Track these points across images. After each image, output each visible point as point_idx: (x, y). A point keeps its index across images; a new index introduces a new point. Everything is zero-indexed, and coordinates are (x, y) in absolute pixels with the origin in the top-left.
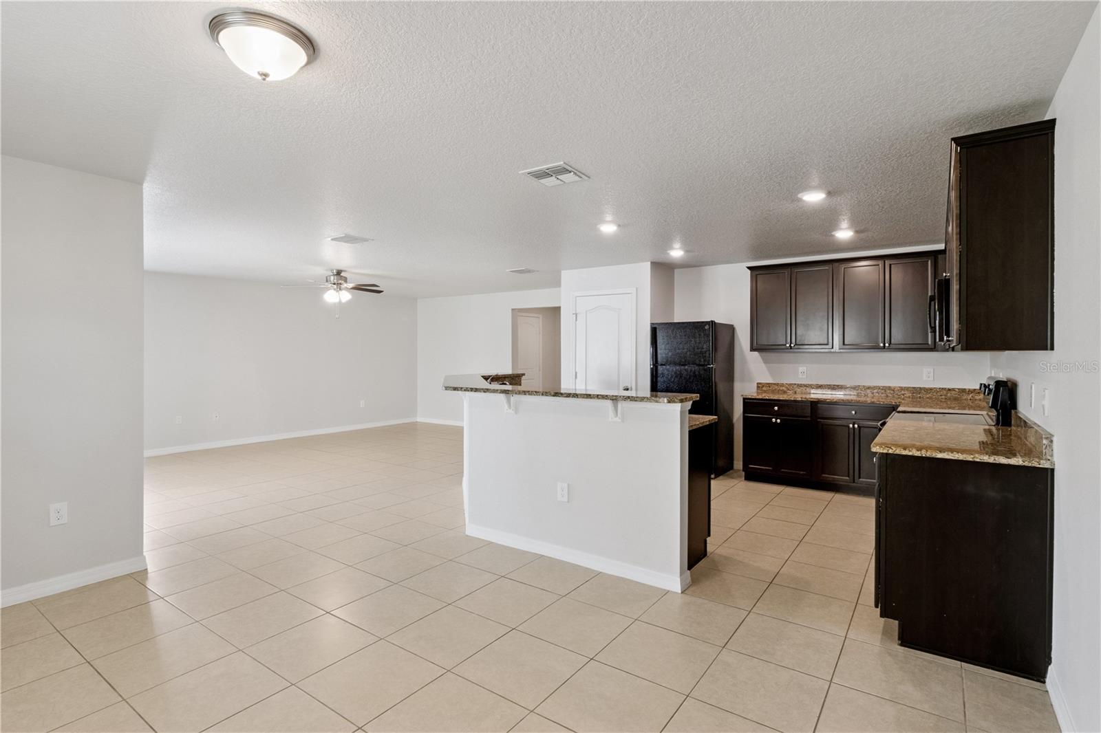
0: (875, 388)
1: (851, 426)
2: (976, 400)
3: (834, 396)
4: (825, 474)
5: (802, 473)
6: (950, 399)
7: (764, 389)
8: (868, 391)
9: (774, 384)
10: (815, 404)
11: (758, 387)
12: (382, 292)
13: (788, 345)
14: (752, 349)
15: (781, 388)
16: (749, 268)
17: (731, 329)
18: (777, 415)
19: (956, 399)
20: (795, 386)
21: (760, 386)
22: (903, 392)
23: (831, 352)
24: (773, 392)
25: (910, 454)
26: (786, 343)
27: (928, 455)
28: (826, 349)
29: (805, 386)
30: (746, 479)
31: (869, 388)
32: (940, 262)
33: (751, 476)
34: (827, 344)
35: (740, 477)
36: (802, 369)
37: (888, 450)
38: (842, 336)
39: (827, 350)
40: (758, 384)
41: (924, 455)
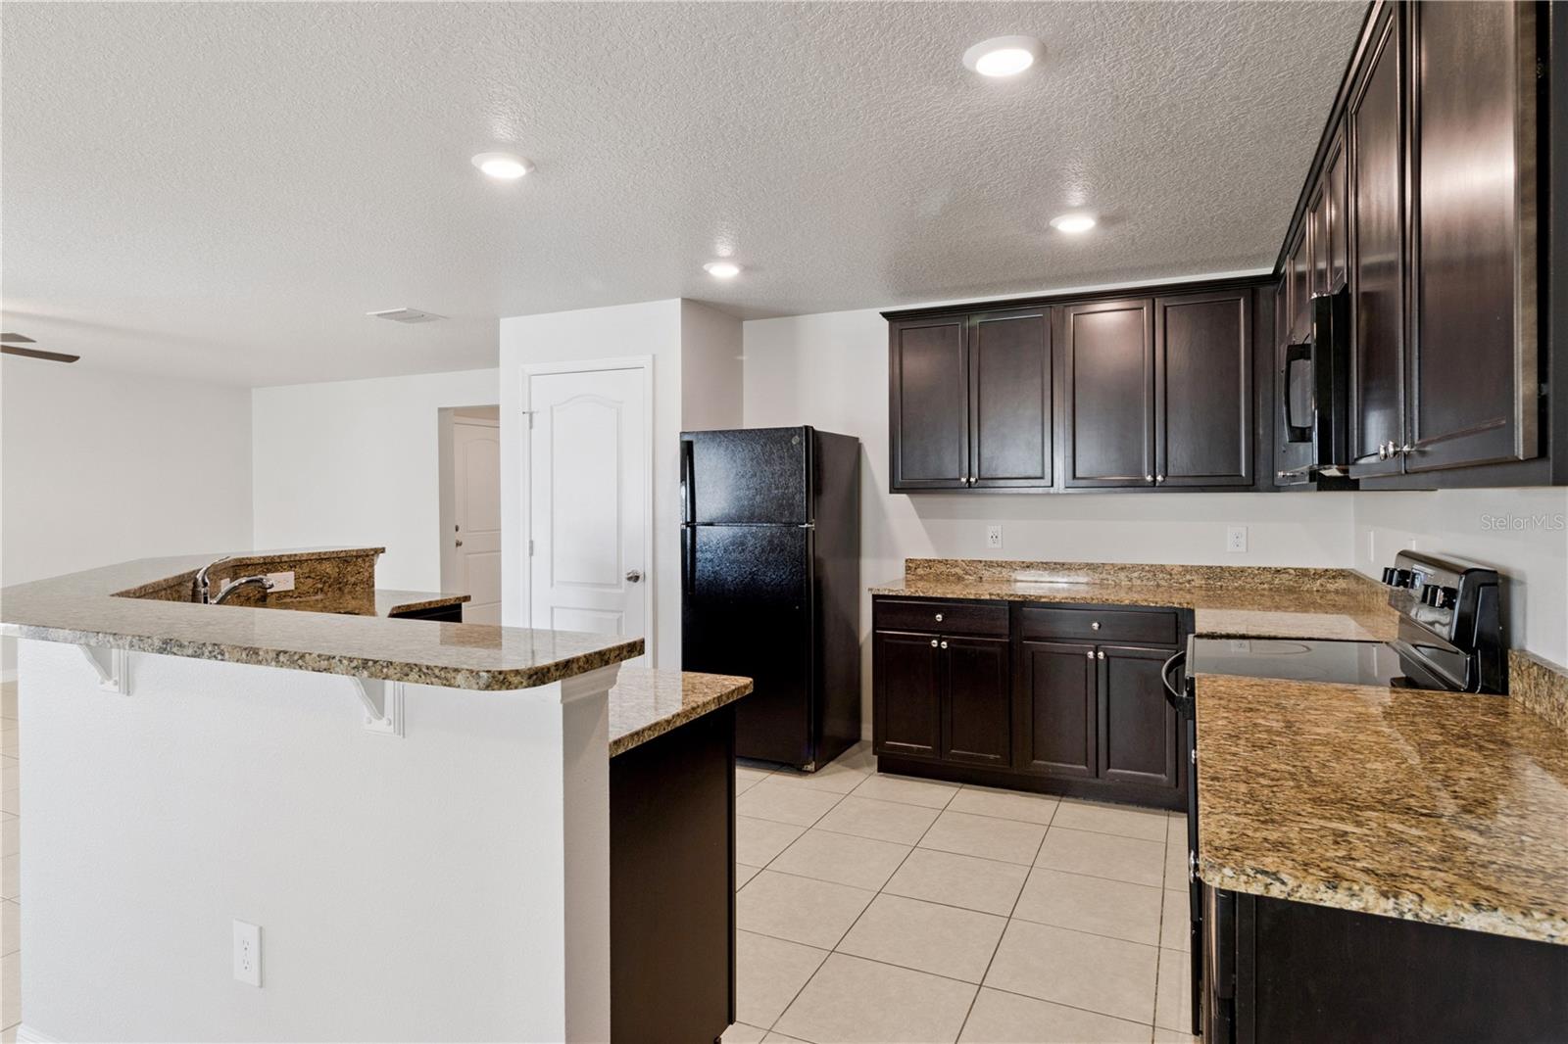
0: (1133, 568)
1: (1091, 654)
2: (1328, 592)
3: (1055, 585)
4: (1038, 759)
5: (992, 756)
6: (1278, 590)
7: (920, 571)
8: (1122, 575)
9: (939, 562)
10: (1017, 608)
11: (908, 568)
12: (77, 358)
13: (964, 480)
14: (895, 489)
15: (953, 571)
16: (885, 315)
17: (852, 447)
18: (941, 632)
19: (1291, 590)
20: (980, 566)
21: (911, 566)
22: (1188, 577)
23: (1049, 494)
24: (938, 578)
25: (1355, 905)
26: (961, 475)
27: (1425, 918)
28: (1039, 488)
29: (1000, 565)
30: (879, 771)
31: (1123, 568)
32: (1263, 303)
33: (892, 765)
34: (1042, 478)
35: (869, 764)
36: (993, 528)
37: (1267, 886)
38: (1070, 460)
39: (1040, 490)
40: (907, 561)
41: (1409, 917)
